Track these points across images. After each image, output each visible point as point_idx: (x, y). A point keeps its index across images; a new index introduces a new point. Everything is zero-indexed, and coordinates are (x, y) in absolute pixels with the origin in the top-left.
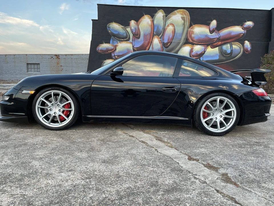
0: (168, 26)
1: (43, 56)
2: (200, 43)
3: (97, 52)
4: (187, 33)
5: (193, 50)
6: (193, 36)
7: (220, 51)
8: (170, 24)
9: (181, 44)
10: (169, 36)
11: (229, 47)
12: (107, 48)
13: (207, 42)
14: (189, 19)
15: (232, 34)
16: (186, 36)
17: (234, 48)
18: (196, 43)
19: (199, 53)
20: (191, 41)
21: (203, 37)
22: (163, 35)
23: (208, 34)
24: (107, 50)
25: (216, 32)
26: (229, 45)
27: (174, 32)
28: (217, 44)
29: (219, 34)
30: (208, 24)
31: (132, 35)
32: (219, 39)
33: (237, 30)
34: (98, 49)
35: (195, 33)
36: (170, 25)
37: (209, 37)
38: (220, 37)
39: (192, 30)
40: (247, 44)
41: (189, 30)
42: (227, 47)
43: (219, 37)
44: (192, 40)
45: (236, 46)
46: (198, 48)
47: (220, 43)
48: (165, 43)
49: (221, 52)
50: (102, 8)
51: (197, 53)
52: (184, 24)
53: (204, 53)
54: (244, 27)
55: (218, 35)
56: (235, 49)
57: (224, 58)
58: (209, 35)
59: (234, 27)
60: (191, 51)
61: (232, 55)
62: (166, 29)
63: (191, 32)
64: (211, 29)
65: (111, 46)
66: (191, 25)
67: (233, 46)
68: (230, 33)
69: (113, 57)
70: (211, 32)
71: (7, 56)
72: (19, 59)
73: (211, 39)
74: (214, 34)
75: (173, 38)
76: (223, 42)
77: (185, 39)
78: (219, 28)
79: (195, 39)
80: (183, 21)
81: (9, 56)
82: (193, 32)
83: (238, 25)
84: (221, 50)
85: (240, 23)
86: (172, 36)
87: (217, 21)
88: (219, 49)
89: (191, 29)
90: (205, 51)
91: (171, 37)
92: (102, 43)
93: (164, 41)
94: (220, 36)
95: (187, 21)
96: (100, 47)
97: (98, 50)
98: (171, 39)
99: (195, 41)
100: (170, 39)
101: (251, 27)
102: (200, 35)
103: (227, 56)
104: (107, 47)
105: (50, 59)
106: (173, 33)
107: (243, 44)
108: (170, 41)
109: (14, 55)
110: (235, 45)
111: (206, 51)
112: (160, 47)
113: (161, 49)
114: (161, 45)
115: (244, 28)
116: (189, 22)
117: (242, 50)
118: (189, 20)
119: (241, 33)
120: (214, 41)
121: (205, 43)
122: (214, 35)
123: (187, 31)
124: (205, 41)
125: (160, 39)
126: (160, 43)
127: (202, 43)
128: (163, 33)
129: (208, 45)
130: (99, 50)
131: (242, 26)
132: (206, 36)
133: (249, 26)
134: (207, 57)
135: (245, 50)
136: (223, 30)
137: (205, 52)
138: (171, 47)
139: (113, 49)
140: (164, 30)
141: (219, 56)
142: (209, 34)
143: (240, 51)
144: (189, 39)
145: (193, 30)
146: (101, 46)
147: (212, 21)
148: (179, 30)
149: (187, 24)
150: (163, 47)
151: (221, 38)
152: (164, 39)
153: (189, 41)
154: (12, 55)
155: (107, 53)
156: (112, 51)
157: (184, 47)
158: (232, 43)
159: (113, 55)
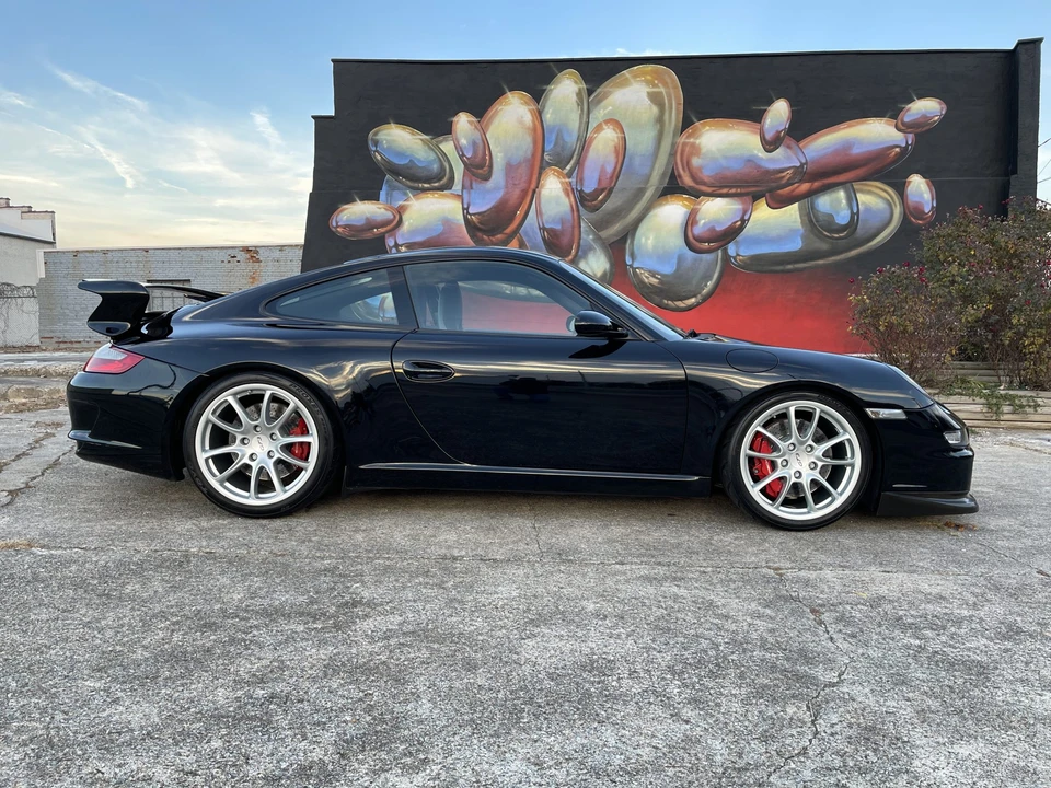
0: (599, 128)
1: (203, 253)
2: (725, 191)
3: (332, 235)
4: (672, 154)
5: (698, 218)
6: (696, 162)
7: (806, 218)
8: (607, 122)
9: (649, 194)
10: (603, 170)
11: (844, 202)
12: (367, 219)
13: (755, 186)
14: (677, 98)
15: (856, 151)
16: (667, 164)
17: (863, 203)
18: (709, 190)
19: (719, 228)
20: (688, 181)
21: (737, 167)
22: (580, 163)
23: (756, 156)
24: (370, 225)
25: (789, 147)
26: (841, 194)
27: (622, 150)
28: (793, 190)
29: (801, 154)
30: (755, 117)
31: (463, 166)
32: (802, 173)
33: (875, 133)
34: (337, 223)
35: (704, 151)
36: (605, 127)
37: (759, 167)
38: (806, 163)
39: (692, 140)
40: (919, 187)
41: (682, 139)
42: (834, 203)
43: (802, 165)
44: (693, 177)
45: (873, 200)
46: (717, 211)
47: (805, 187)
48: (588, 195)
49: (811, 221)
50: (348, 74)
51: (712, 229)
52: (660, 120)
53: (741, 228)
54: (906, 120)
55: (796, 154)
56: (868, 209)
57: (824, 246)
58: (762, 159)
59: (863, 123)
60: (691, 220)
61: (858, 230)
62: (592, 139)
63: (687, 149)
64: (769, 136)
65: (383, 210)
66: (686, 123)
67: (861, 197)
68: (848, 145)
69: (391, 248)
70: (770, 145)
71: (82, 255)
72: (122, 265)
73: (768, 172)
74: (780, 152)
75: (616, 174)
76: (817, 184)
77: (664, 174)
78: (799, 129)
79: (706, 175)
80: (655, 110)
81: (88, 254)
82: (696, 150)
83: (879, 114)
84: (809, 215)
85: (887, 106)
86: (615, 168)
87: (792, 104)
88: (800, 209)
89: (689, 136)
90: (746, 218)
91: (609, 169)
92: (350, 201)
93: (582, 184)
94: (804, 161)
95: (671, 108)
96: (342, 214)
97: (334, 224)
98: (611, 178)
99: (704, 184)
100: (608, 176)
101: (935, 122)
102: (725, 157)
103: (837, 239)
104: (369, 215)
105: (226, 264)
106: (617, 157)
107: (900, 188)
108: (604, 185)
109: (105, 252)
110: (869, 192)
111: (748, 220)
112: (568, 208)
113: (570, 217)
114: (572, 200)
115: (903, 124)
116: (677, 109)
117: (897, 211)
118: (679, 104)
119: (892, 144)
120: (784, 181)
121: (743, 191)
122: (783, 158)
123: (674, 145)
124: (746, 182)
125: (570, 177)
126: (568, 195)
127: (733, 190)
128: (580, 155)
129: (756, 198)
130: (338, 226)
131: (894, 117)
132: (750, 160)
133: (924, 116)
134: (756, 241)
135: (911, 212)
136: (817, 138)
137: (744, 222)
138: (609, 205)
139: (391, 221)
140: (584, 144)
141: (804, 238)
142: (761, 153)
143: (887, 214)
144: (680, 176)
145: (698, 142)
146: (345, 212)
147: (770, 102)
148: (642, 141)
149: (674, 116)
150: (578, 211)
151: (810, 168)
152: (582, 180)
153: (682, 182)
154: (97, 251)
155: (368, 235)
156: (388, 227)
157: (661, 205)
158: (856, 186)
159: (390, 242)
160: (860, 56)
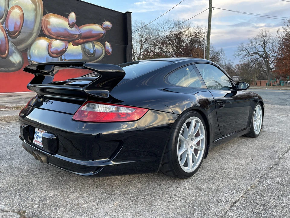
0: (13, 8)
2: (59, 38)
4: (41, 23)
5: (52, 46)
6: (49, 27)
7: (83, 50)
8: (17, 6)
9: (34, 35)
10: (16, 24)
11: (92, 46)
13: (68, 38)
14: (41, 4)
15: (93, 33)
16: (39, 26)
17: (96, 48)
18: (55, 37)
19: (59, 50)
20: (47, 33)
21: (62, 31)
22: (6, 19)
23: (67, 29)
25: (76, 28)
26: (91, 44)
27: (23, 17)
28: (79, 41)
29: (80, 31)
30: (66, 16)
32: (80, 36)
33: (96, 28)
35: (51, 23)
36: (15, 8)
37: (68, 32)
38: (81, 34)
39: (47, 19)
40: (108, 44)
41: (44, 18)
42: (89, 46)
43: (80, 34)
44: (48, 32)
45: (98, 47)
46: (57, 44)
47: (82, 41)
48: (11, 32)
49: (84, 51)
51: (57, 50)
52: (36, 10)
53: (65, 51)
54: (104, 27)
55: (78, 30)
56: (98, 49)
57: (88, 59)
58: (69, 30)
59: (94, 25)
60: (49, 46)
61: (96, 55)
62: (10, 12)
63: (46, 22)
64: (71, 23)
66: (45, 13)
67: (96, 46)
68: (91, 31)
70: (71, 26)
73: (71, 34)
74: (74, 29)
75: (21, 26)
76: (85, 40)
77: (38, 29)
78: (79, 23)
79: (53, 32)
80: (34, 6)
82: (48, 23)
83: (98, 23)
84: (83, 49)
85: (100, 23)
86: (21, 24)
87: (76, 15)
88: (81, 47)
89: (46, 18)
90: (67, 48)
91: (18, 24)
93: (8, 28)
94: (80, 33)
95: (39, 7)
98: (19, 27)
99: (52, 35)
100: (18, 26)
101: (110, 28)
102: (58, 27)
103: (91, 57)
106: (21, 20)
107: (104, 45)
108: (17, 29)
110: (97, 45)
111: (67, 49)
112: (3, 36)
113: (4, 39)
114: (5, 33)
115: (103, 27)
116: (41, 8)
117: (104, 51)
118: (42, 6)
119: (101, 32)
120: (76, 38)
121: (65, 39)
122: (74, 31)
123: (41, 20)
124: (65, 36)
125: (2, 24)
126: (3, 31)
127: (62, 38)
128: (6, 16)
129: (69, 42)
131: (101, 25)
132: (66, 30)
133: (107, 26)
134: (69, 55)
135: (107, 52)
136: (83, 27)
137: (66, 49)
138: (20, 37)
140: (8, 13)
141: (83, 56)
142: (69, 28)
143: (102, 51)
144: (44, 31)
145: (49, 20)
147: (70, 13)
148: (30, 16)
149: (41, 10)
150: (7, 38)
151: (82, 35)
152: (7, 26)
153: (45, 33)
157: (39, 40)
158: (94, 42)
160: (92, 5)
